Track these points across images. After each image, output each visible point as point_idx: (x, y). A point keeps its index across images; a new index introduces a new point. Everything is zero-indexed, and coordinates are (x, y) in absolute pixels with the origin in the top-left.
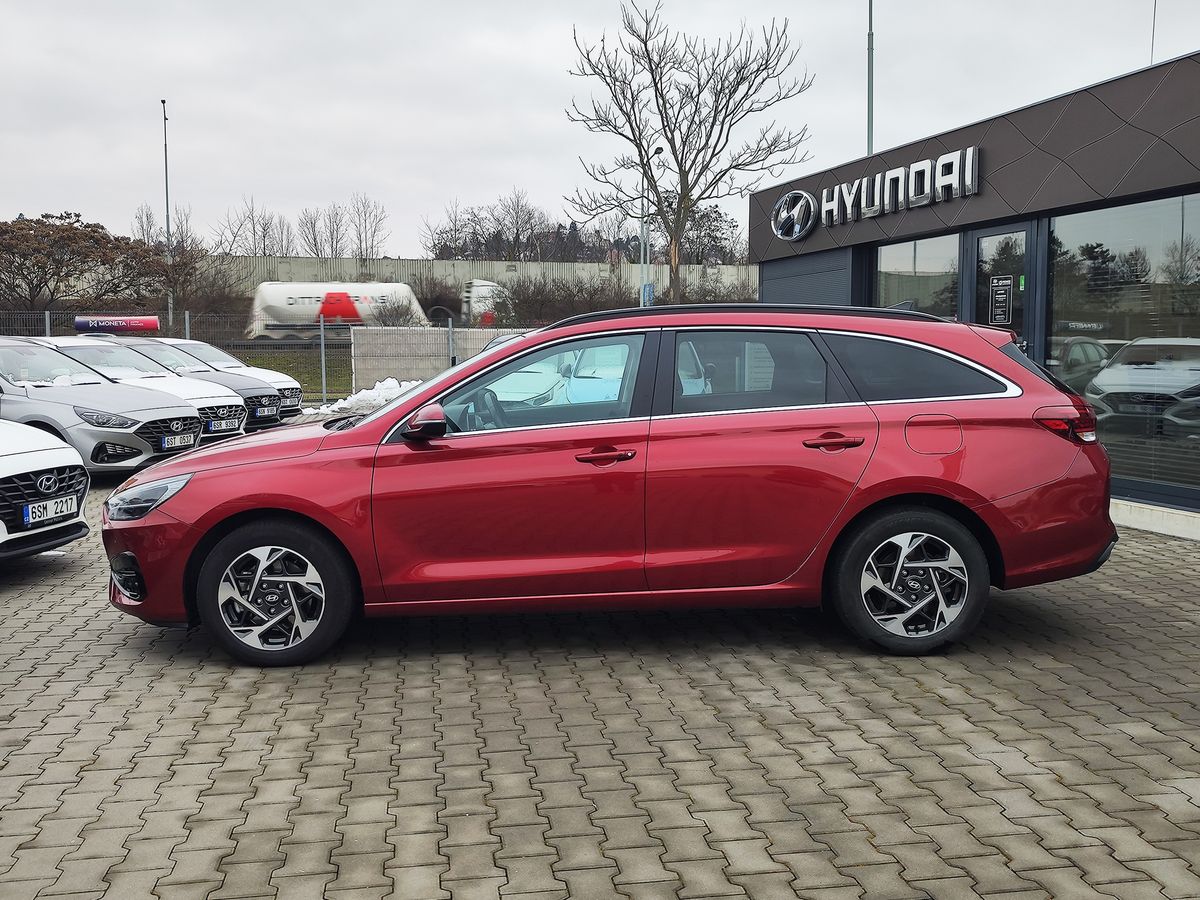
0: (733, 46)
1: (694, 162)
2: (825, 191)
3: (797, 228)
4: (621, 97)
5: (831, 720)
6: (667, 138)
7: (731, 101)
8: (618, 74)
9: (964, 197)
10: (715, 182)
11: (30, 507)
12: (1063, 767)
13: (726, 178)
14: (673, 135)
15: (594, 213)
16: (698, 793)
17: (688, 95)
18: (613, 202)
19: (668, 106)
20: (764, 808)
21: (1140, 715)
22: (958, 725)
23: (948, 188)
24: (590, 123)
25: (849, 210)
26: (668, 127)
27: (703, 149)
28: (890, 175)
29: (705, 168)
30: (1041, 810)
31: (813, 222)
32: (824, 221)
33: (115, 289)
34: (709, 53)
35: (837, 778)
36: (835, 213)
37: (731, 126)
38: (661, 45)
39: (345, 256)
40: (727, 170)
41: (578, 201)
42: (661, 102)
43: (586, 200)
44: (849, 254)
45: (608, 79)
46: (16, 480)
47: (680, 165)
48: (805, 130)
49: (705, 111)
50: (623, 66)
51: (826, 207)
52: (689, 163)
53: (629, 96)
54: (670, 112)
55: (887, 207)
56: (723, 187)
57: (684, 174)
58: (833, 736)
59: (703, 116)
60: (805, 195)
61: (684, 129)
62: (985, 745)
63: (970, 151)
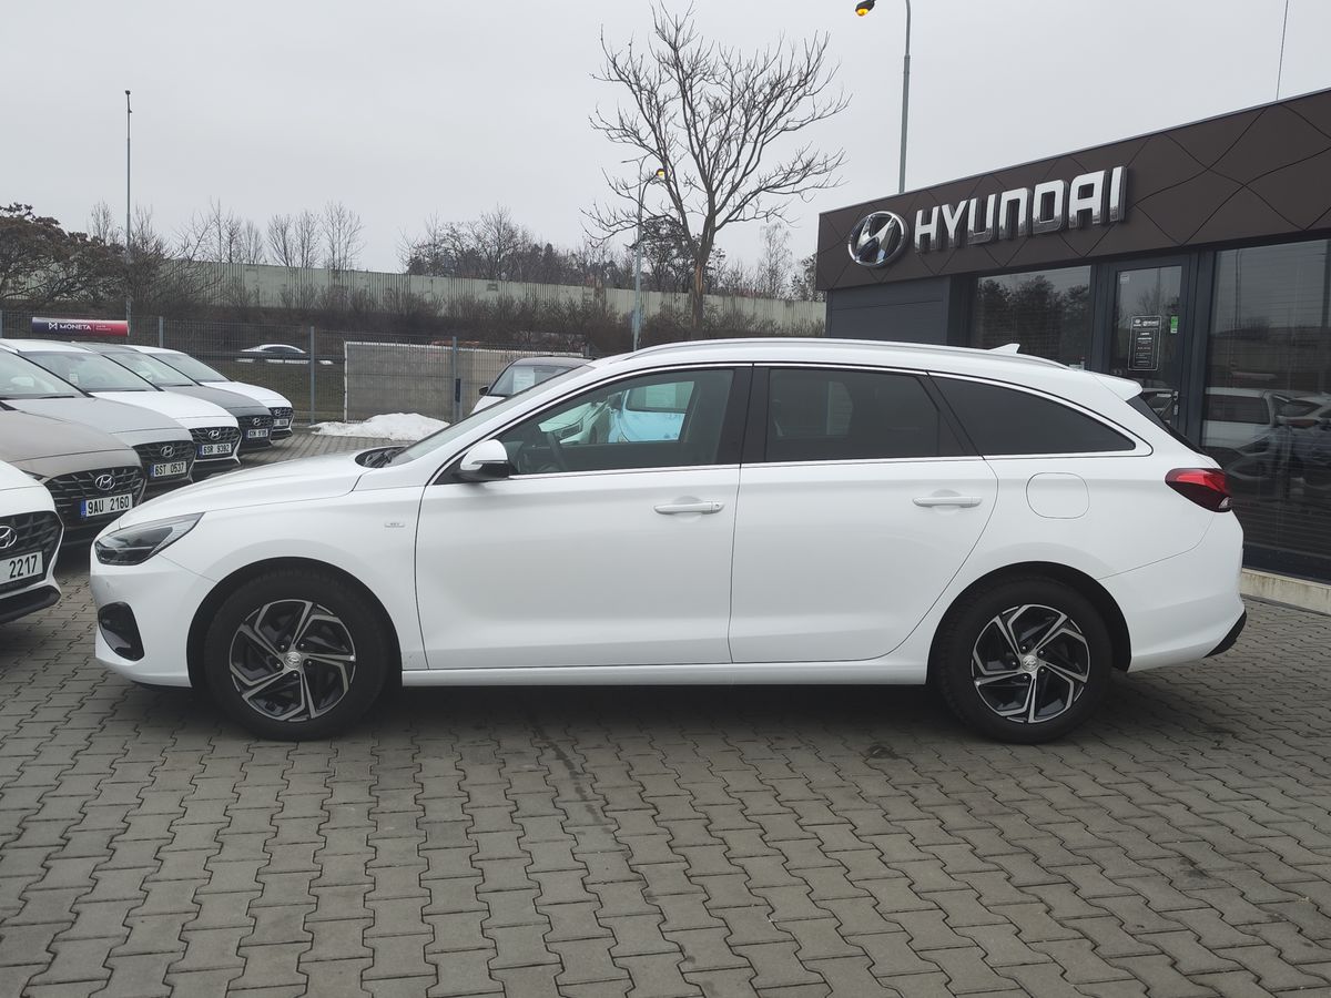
2: (919, 213)
3: (882, 253)
4: (646, 106)
6: (694, 155)
7: (766, 117)
8: (644, 82)
9: (1106, 224)
10: (740, 207)
13: (753, 201)
14: (701, 151)
15: (613, 230)
17: (718, 109)
18: (634, 219)
19: (697, 119)
23: (1085, 213)
24: (612, 132)
25: (951, 235)
26: (697, 143)
27: (731, 168)
29: (734, 188)
31: (903, 247)
32: (917, 245)
33: (69, 289)
36: (932, 237)
37: (763, 145)
38: (695, 52)
39: (316, 266)
40: (756, 193)
41: (596, 215)
42: (688, 110)
43: (605, 214)
44: (948, 285)
45: (634, 87)
47: (709, 186)
48: (844, 151)
51: (921, 230)
52: (717, 182)
55: (1002, 233)
57: (711, 194)
60: (894, 216)
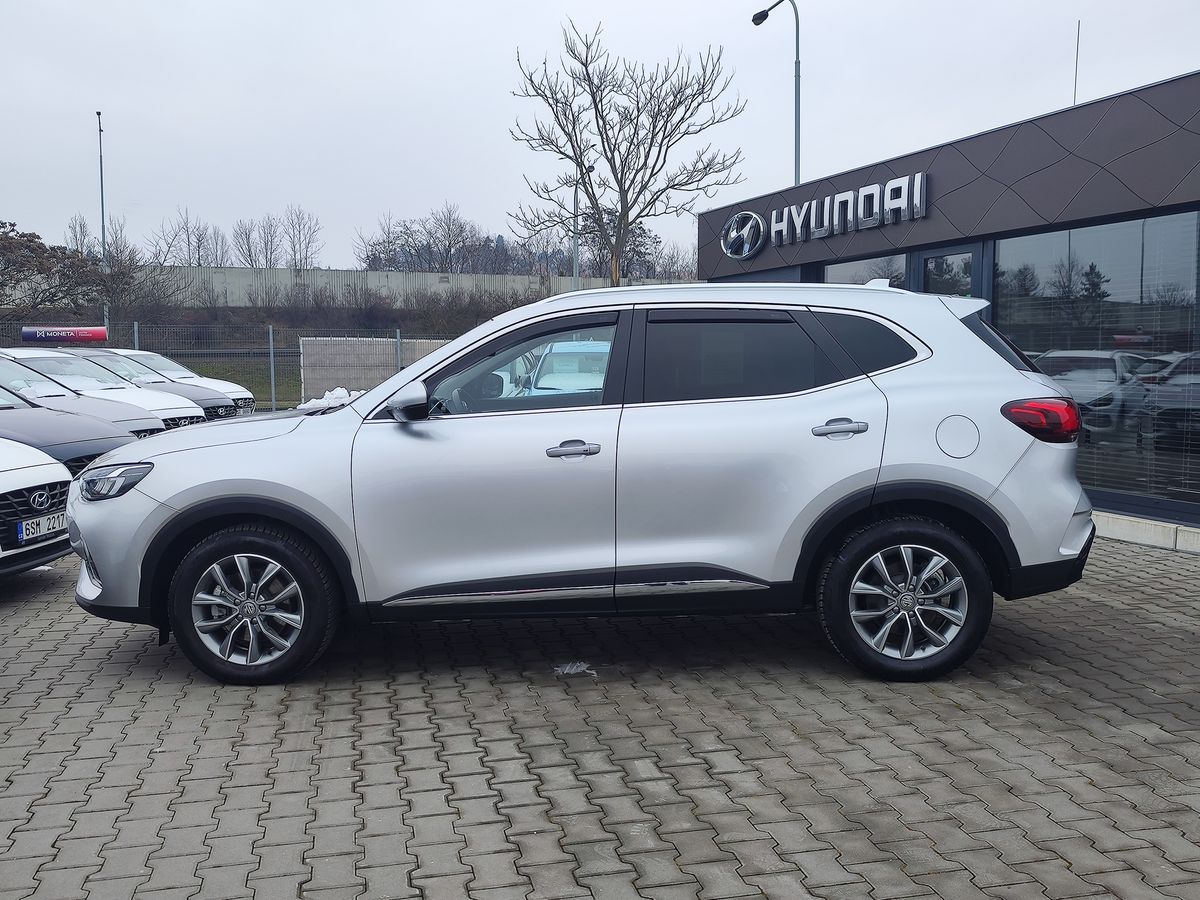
0: (671, 71)
1: (632, 182)
2: (774, 213)
3: (747, 247)
4: (562, 117)
5: (859, 728)
6: (607, 158)
7: (669, 124)
8: (559, 96)
9: (912, 220)
10: (652, 202)
11: (24, 523)
12: (1091, 769)
13: (663, 197)
14: (613, 155)
15: (538, 228)
16: (754, 804)
17: (626, 117)
18: (556, 219)
19: (608, 127)
20: (823, 821)
21: (1146, 716)
22: (981, 731)
23: (897, 211)
24: (533, 143)
25: (798, 230)
26: (610, 148)
27: (641, 169)
28: (839, 198)
29: (644, 187)
30: (1084, 814)
31: (762, 241)
32: (773, 240)
33: (52, 298)
34: (647, 78)
35: (884, 786)
36: (785, 233)
37: (668, 147)
38: (602, 68)
39: (279, 267)
40: (665, 190)
41: (522, 217)
42: (601, 122)
43: (530, 216)
44: (798, 272)
45: (551, 101)
46: (11, 498)
47: (620, 183)
48: (738, 152)
49: (642, 133)
50: (564, 88)
51: (775, 227)
52: (628, 183)
53: (571, 117)
54: (610, 133)
55: (836, 228)
56: (659, 206)
57: (623, 193)
58: (866, 743)
59: (640, 137)
60: (754, 215)
61: (623, 149)
62: (1013, 750)
63: (918, 177)
